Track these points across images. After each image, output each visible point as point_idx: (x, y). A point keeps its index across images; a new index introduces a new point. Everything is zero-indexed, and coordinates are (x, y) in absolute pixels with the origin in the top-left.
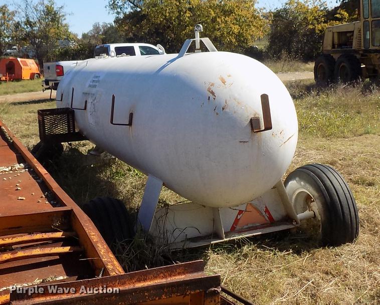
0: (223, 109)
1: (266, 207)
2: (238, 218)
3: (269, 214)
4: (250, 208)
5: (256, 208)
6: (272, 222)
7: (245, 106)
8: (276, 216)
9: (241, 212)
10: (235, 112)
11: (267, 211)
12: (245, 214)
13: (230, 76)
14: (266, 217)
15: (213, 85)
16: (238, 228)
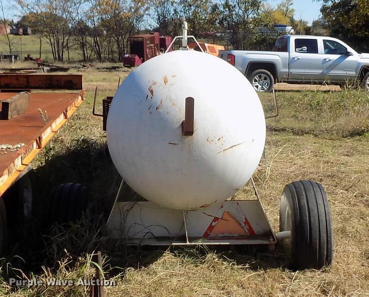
0: (157, 109)
1: (246, 218)
2: (213, 225)
3: (250, 227)
4: (227, 217)
5: (233, 218)
6: (252, 235)
7: (179, 108)
8: (257, 229)
9: (216, 219)
10: (167, 113)
11: (247, 222)
12: (221, 222)
13: (174, 76)
14: (246, 229)
15: (154, 84)
16: (212, 235)
